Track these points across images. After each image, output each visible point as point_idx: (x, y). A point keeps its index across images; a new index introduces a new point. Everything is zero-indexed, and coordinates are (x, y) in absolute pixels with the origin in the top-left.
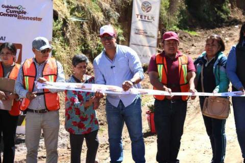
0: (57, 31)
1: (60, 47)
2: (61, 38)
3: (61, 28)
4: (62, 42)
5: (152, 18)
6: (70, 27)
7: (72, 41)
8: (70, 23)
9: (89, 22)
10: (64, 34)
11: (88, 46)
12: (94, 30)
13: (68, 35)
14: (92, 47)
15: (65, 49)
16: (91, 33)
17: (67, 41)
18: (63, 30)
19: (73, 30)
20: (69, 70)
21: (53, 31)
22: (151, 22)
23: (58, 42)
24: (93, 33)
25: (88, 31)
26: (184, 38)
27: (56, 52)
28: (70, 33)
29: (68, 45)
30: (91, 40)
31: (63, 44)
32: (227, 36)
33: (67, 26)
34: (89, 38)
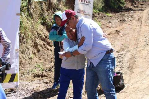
0: (23, 7)
1: (25, 19)
2: (26, 13)
3: (26, 5)
4: (27, 16)
5: (89, 2)
6: (33, 5)
7: (35, 16)
8: (33, 2)
9: (46, 3)
10: (28, 10)
11: (46, 19)
12: (50, 8)
13: (32, 10)
14: (49, 20)
15: (29, 21)
16: (47, 10)
17: (31, 15)
18: (28, 6)
19: (35, 7)
20: (32, 37)
21: (21, 7)
22: (89, 5)
23: (24, 16)
24: (49, 11)
25: (45, 9)
26: (104, 17)
27: (22, 23)
28: (33, 10)
29: (32, 18)
30: (48, 15)
31: (28, 17)
32: (130, 17)
33: (31, 4)
34: (46, 14)
